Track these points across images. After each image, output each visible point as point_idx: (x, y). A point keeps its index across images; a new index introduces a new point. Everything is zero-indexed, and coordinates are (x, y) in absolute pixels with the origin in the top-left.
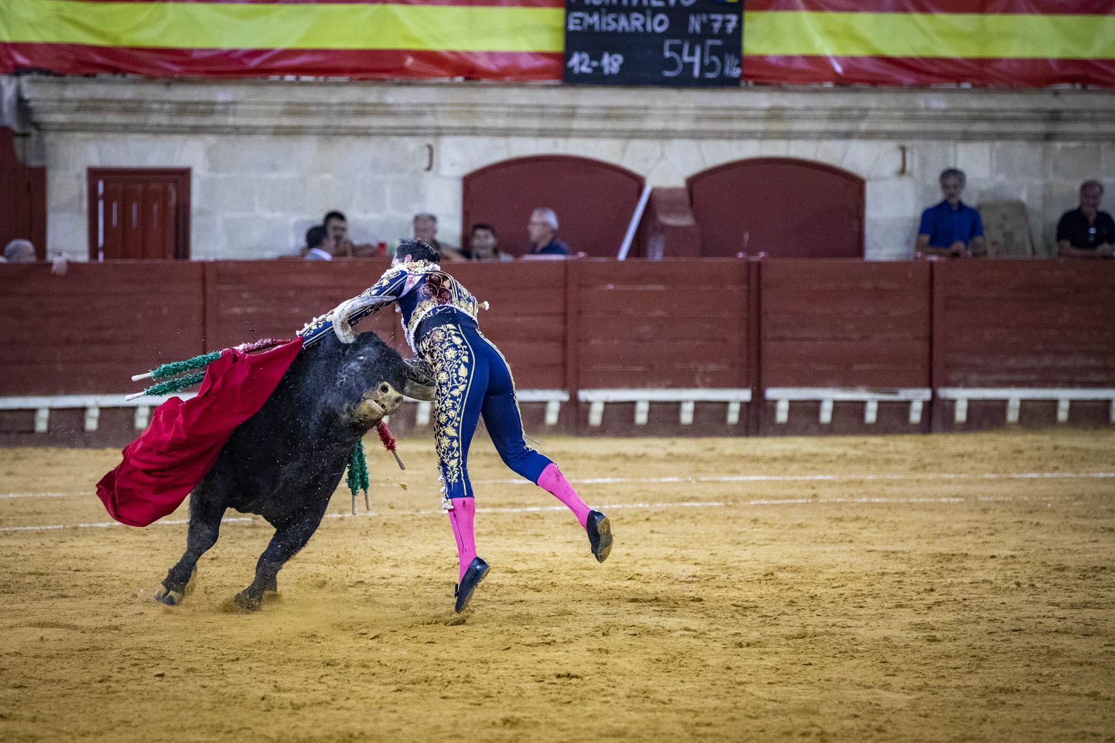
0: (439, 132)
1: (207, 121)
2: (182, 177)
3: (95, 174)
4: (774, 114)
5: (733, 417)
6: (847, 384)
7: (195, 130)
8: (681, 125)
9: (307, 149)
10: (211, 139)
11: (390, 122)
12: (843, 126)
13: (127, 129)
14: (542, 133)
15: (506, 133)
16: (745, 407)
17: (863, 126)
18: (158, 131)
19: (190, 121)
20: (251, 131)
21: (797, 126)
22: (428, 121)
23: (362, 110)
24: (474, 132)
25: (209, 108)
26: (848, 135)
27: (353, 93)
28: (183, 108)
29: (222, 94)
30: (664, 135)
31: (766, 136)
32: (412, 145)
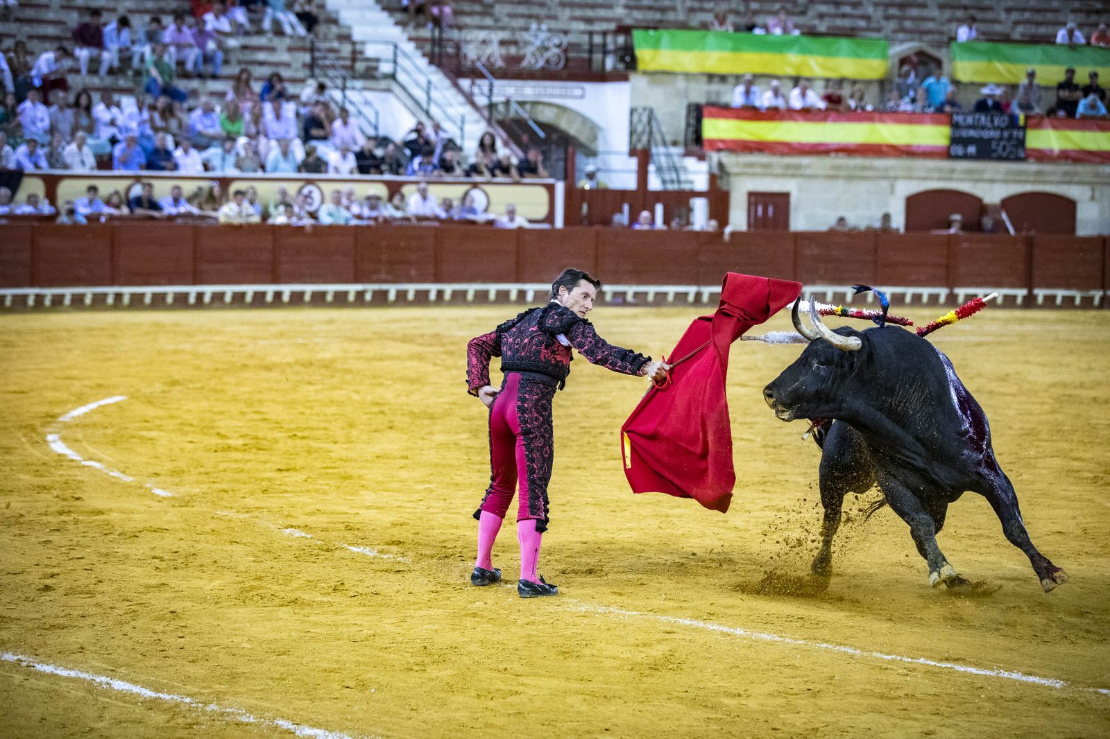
0: (896, 178)
1: (799, 172)
2: (785, 196)
3: (751, 195)
4: (1039, 173)
5: (1019, 301)
6: (1068, 287)
7: (793, 176)
8: (999, 177)
9: (840, 185)
10: (799, 180)
11: (875, 174)
12: (1068, 179)
13: (764, 175)
14: (940, 179)
15: (925, 179)
16: (1025, 298)
17: (1076, 179)
18: (777, 176)
19: (790, 172)
20: (816, 176)
21: (1049, 178)
22: (891, 173)
23: (864, 168)
24: (910, 178)
25: (799, 167)
26: (1069, 183)
27: (858, 161)
28: (788, 166)
29: (805, 161)
30: (992, 181)
31: (1034, 182)
32: (884, 184)
